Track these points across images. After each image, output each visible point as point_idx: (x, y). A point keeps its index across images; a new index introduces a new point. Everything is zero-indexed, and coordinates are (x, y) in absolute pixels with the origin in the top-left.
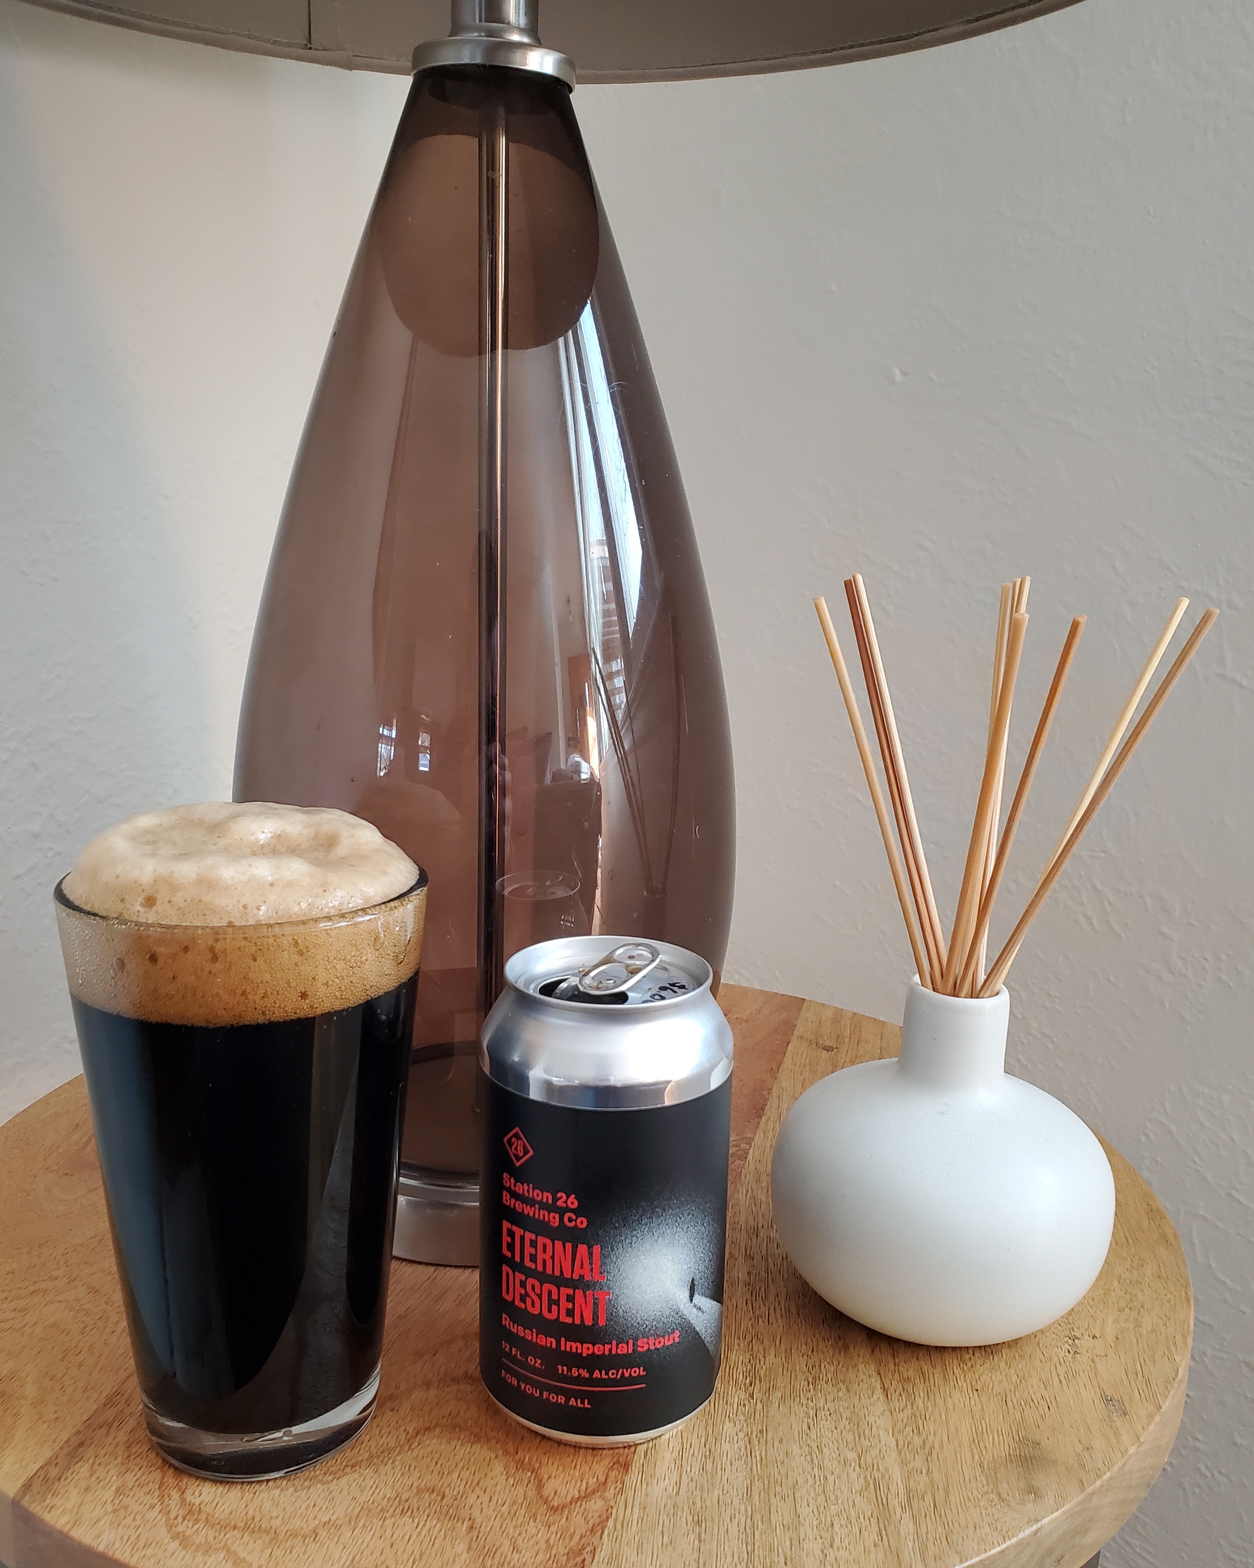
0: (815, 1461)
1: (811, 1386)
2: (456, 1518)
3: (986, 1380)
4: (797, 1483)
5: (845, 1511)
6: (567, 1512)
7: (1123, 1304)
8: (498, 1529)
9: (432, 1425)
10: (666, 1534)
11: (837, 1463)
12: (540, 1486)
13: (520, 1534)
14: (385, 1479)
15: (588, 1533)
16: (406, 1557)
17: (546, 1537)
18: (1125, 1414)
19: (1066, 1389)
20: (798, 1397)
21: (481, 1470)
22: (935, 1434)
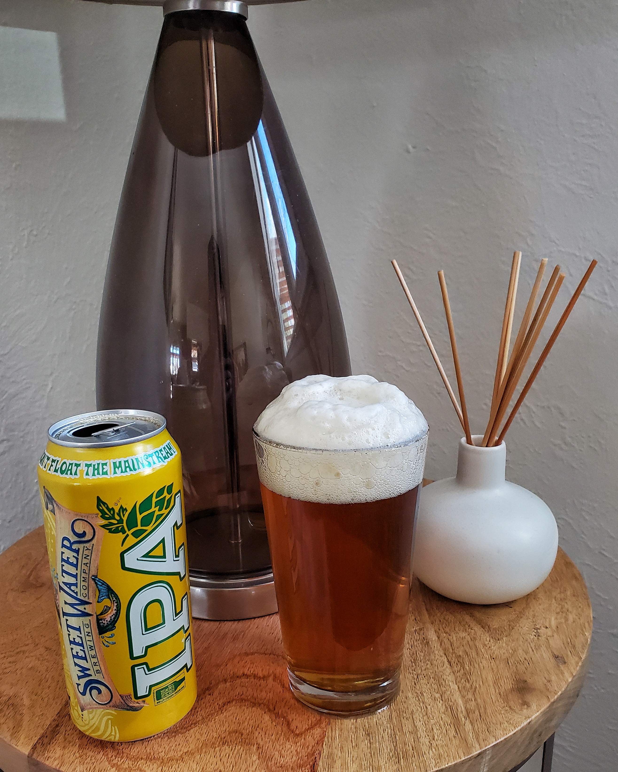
0: (420, 699)
1: (413, 663)
2: (250, 744)
3: (497, 654)
4: (413, 711)
5: (438, 722)
6: (303, 736)
7: (558, 610)
8: (271, 747)
9: (231, 700)
10: (353, 741)
11: (431, 699)
12: (288, 724)
13: (282, 749)
14: (212, 728)
15: (316, 745)
16: (228, 764)
17: (296, 749)
18: (565, 663)
19: (536, 654)
20: (408, 670)
21: (258, 719)
22: (476, 682)
